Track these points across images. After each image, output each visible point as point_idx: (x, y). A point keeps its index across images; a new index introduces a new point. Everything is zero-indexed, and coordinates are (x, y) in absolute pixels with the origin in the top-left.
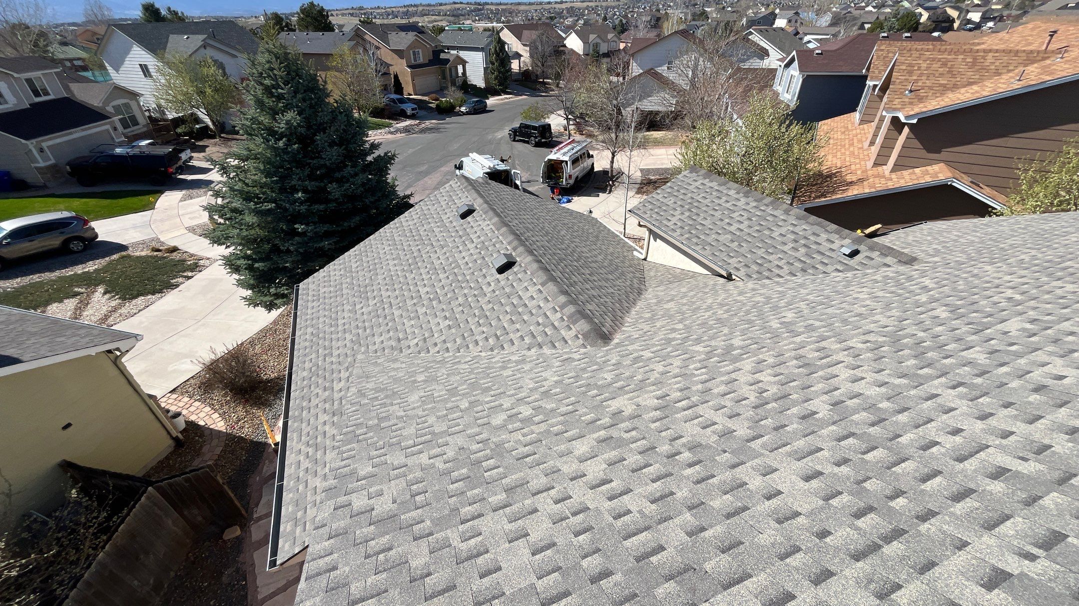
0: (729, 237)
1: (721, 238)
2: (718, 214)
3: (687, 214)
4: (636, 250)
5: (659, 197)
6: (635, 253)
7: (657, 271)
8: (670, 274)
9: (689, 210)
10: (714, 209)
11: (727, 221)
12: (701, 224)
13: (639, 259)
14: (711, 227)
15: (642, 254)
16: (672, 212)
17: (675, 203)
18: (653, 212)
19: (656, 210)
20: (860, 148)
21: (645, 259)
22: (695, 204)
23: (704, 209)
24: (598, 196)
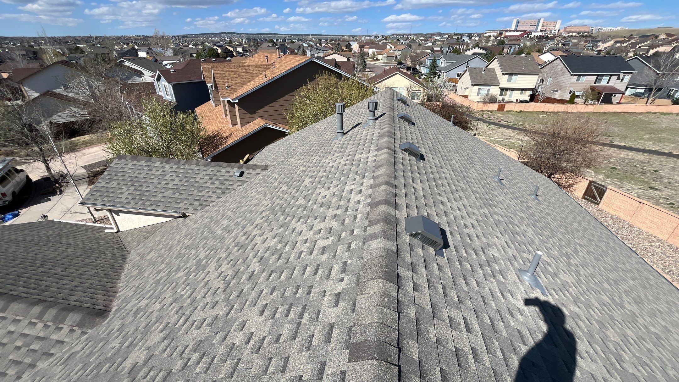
0: (171, 191)
1: (166, 194)
2: (155, 180)
3: (133, 188)
4: (107, 228)
5: (103, 184)
6: (106, 231)
7: (132, 236)
8: (144, 232)
9: (133, 185)
10: (151, 178)
11: (164, 182)
12: (147, 191)
13: (112, 234)
14: (155, 190)
15: (112, 228)
16: (119, 191)
17: (119, 184)
18: (103, 197)
19: (105, 195)
20: (222, 119)
21: (118, 231)
22: (135, 180)
23: (144, 180)
24: (50, 200)
